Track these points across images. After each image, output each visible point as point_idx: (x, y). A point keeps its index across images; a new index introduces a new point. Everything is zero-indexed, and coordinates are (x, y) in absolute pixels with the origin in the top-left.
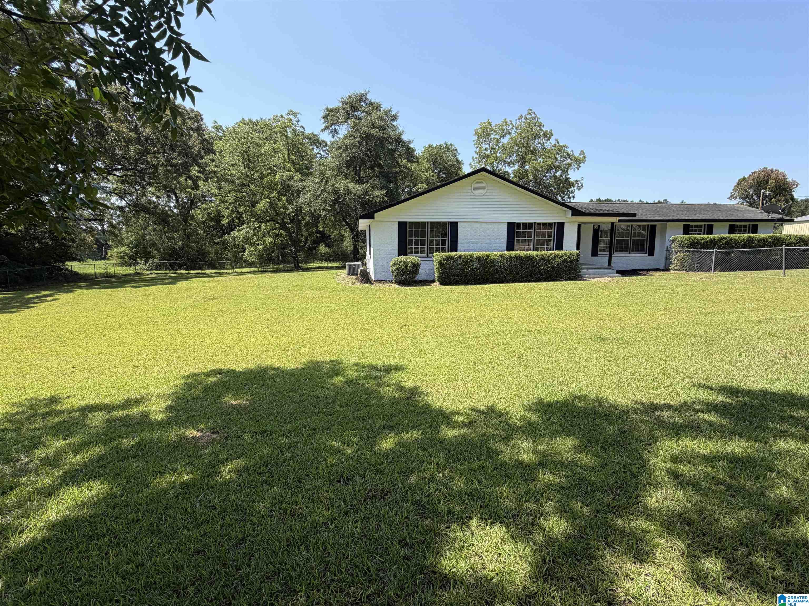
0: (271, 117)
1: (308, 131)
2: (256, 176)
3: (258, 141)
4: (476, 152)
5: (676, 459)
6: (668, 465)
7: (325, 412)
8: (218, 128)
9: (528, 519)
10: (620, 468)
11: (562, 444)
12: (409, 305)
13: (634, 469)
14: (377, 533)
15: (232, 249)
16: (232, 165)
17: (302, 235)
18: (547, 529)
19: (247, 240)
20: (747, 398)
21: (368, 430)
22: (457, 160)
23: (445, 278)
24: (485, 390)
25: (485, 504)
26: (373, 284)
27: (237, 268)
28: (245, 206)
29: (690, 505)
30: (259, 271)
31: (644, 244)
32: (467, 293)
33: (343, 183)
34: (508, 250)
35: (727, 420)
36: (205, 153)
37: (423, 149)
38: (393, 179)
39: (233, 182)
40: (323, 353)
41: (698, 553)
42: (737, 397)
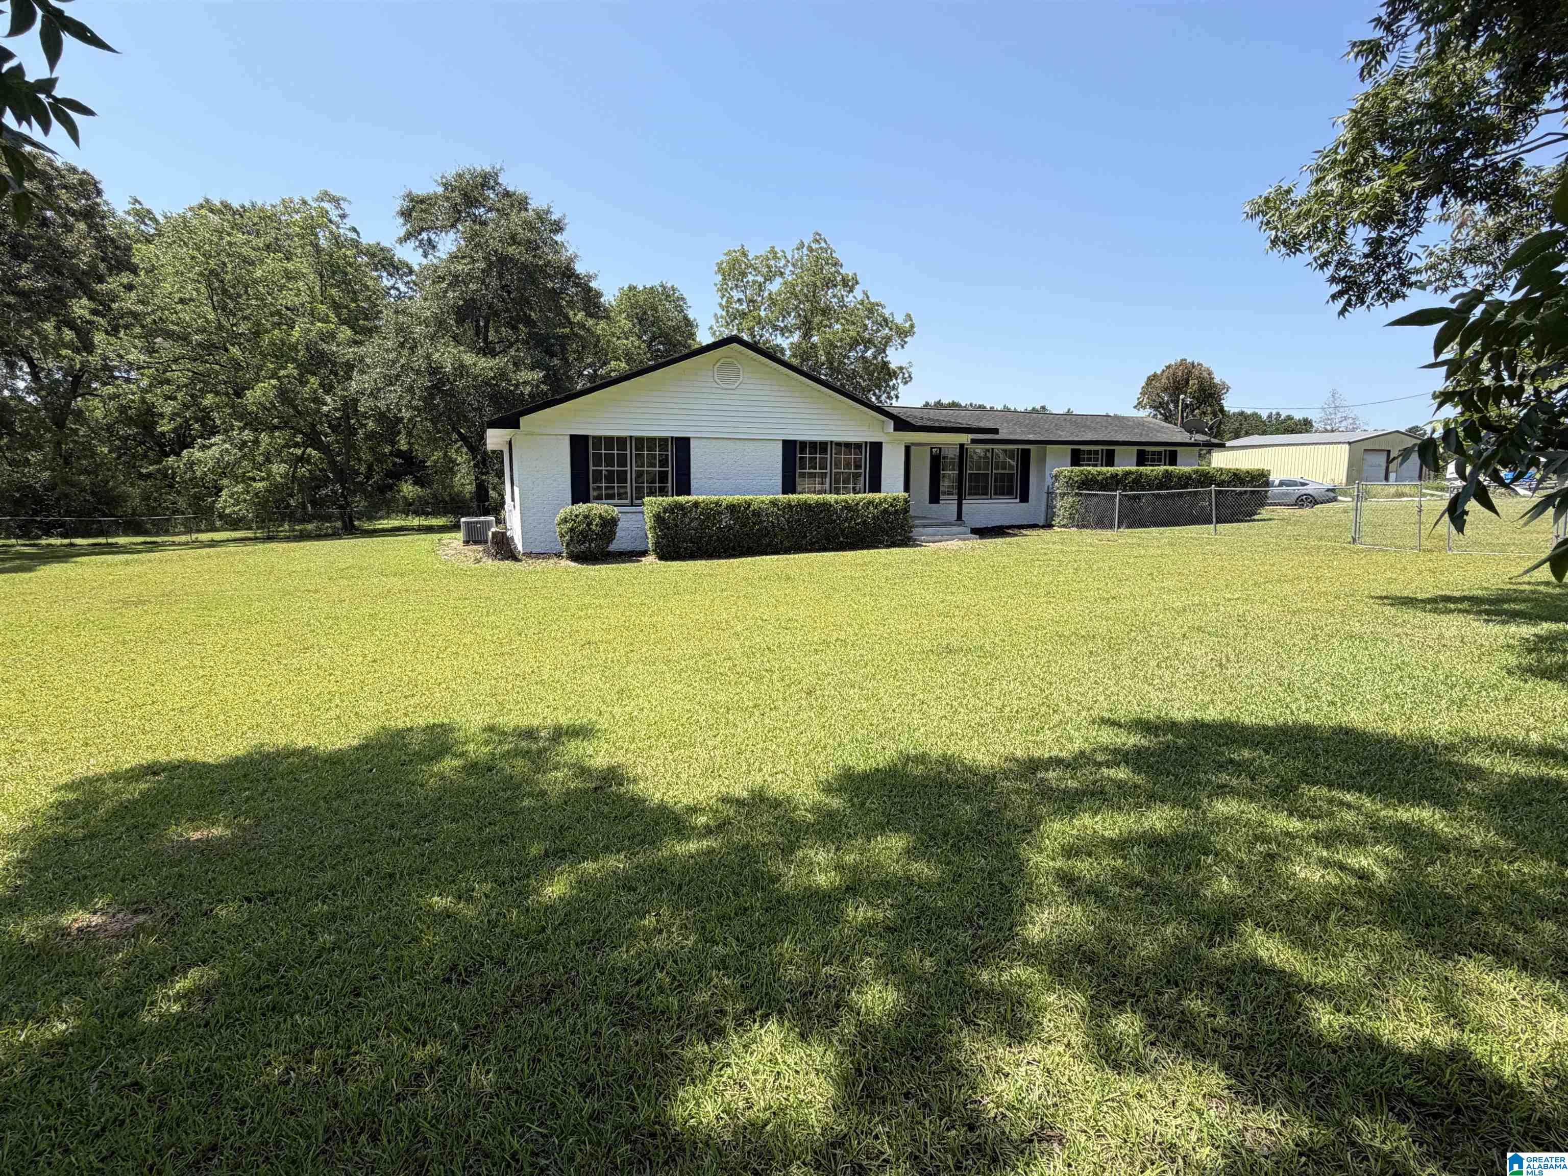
0: (277, 201)
1: (367, 239)
2: (243, 328)
3: (245, 251)
4: (720, 305)
5: (1070, 852)
6: (1058, 864)
7: (415, 836)
8: (143, 215)
9: (829, 998)
10: (983, 880)
11: (886, 848)
12: (597, 602)
13: (1005, 878)
14: (532, 1075)
15: (186, 489)
16: (182, 301)
17: (360, 460)
18: (863, 1010)
19: (224, 470)
20: (1170, 737)
21: (511, 862)
22: (686, 318)
23: (669, 546)
24: (747, 760)
25: (750, 981)
26: (520, 560)
27: (199, 531)
28: (217, 393)
29: (1092, 928)
30: (256, 538)
31: (1012, 481)
32: (711, 575)
33: (449, 353)
34: (784, 492)
35: (1143, 775)
36: (110, 270)
37: (617, 294)
38: (557, 348)
39: (184, 339)
40: (411, 709)
41: (1107, 1009)
42: (1156, 736)
